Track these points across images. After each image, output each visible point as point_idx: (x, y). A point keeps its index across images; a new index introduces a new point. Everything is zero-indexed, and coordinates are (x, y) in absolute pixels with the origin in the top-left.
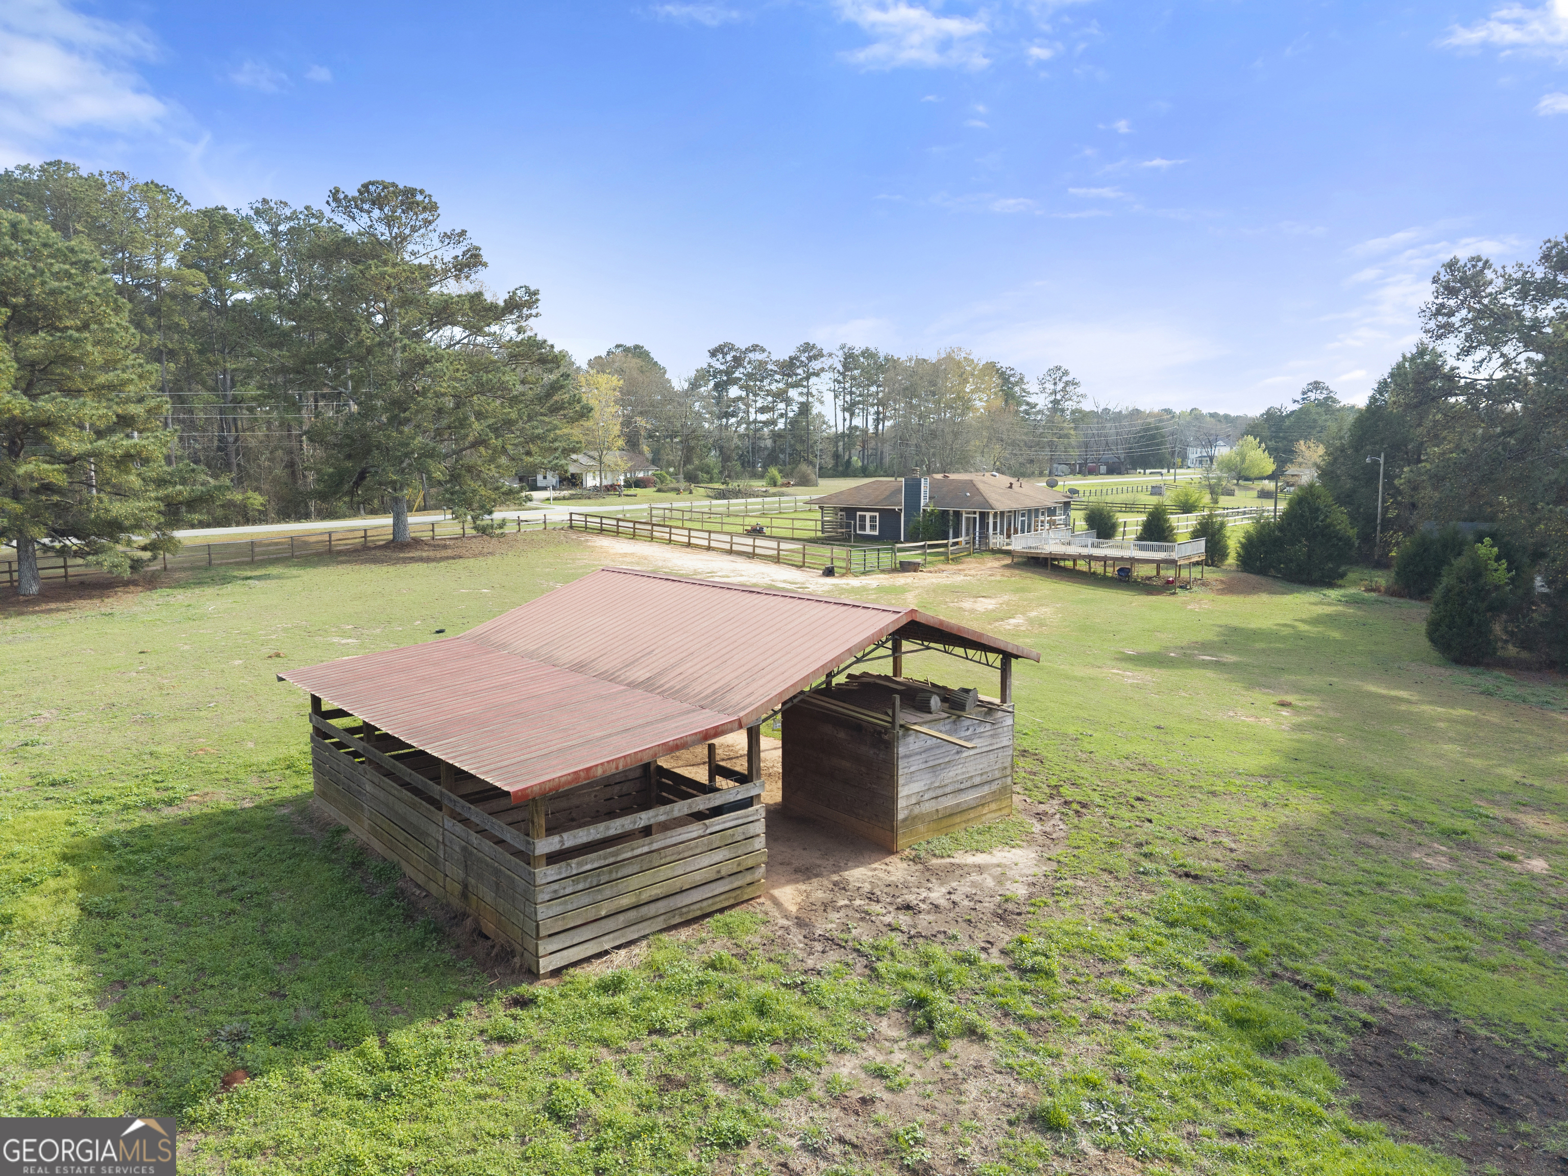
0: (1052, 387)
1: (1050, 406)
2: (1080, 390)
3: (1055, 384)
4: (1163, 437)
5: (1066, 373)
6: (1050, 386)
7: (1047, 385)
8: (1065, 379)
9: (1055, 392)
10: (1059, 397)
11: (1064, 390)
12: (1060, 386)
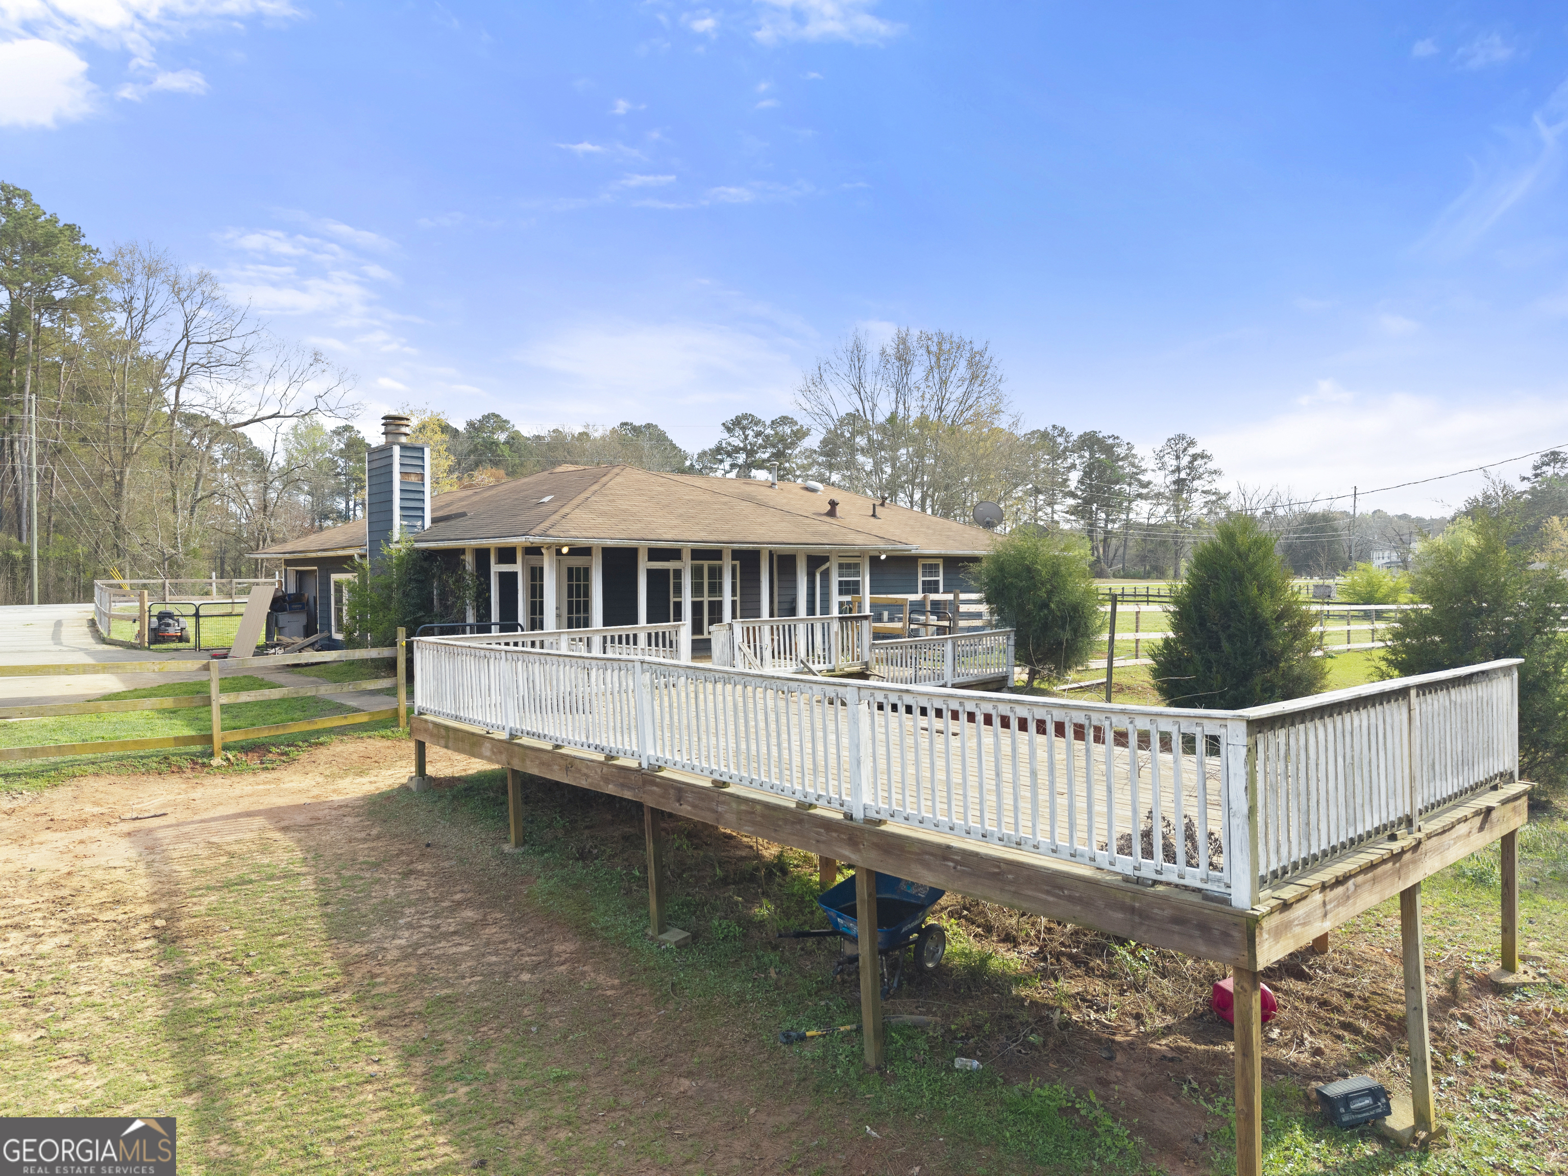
0: (1175, 463)
1: (1173, 487)
2: (1211, 466)
3: (1178, 457)
4: (1336, 530)
5: (1192, 443)
6: (1171, 462)
7: (1166, 459)
8: (1191, 451)
9: (1178, 470)
10: (1183, 475)
11: (1191, 467)
12: (1185, 461)
